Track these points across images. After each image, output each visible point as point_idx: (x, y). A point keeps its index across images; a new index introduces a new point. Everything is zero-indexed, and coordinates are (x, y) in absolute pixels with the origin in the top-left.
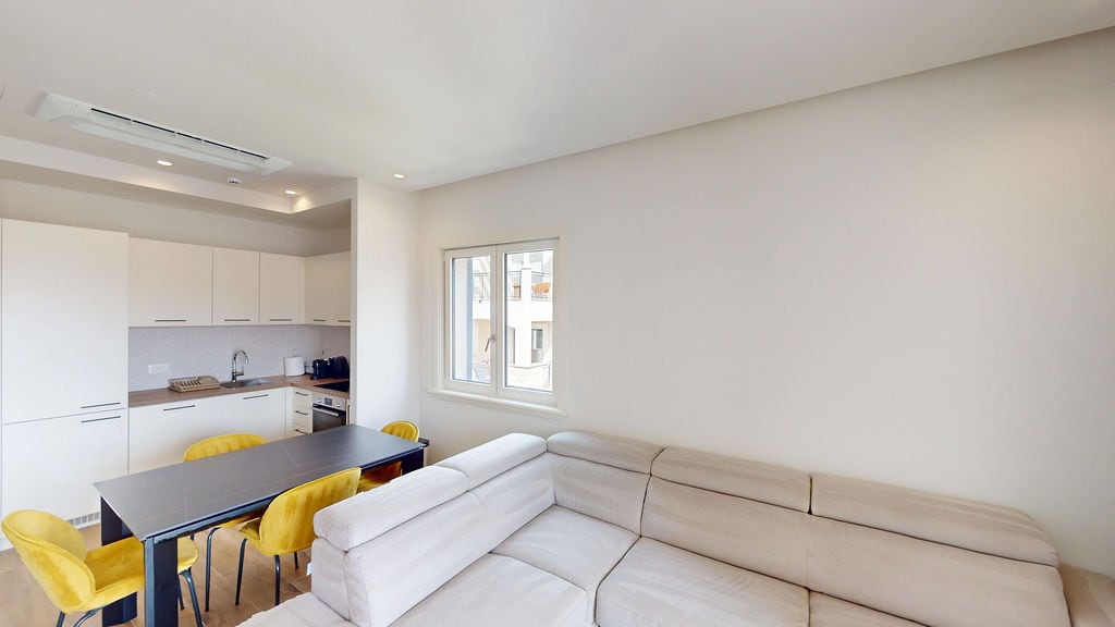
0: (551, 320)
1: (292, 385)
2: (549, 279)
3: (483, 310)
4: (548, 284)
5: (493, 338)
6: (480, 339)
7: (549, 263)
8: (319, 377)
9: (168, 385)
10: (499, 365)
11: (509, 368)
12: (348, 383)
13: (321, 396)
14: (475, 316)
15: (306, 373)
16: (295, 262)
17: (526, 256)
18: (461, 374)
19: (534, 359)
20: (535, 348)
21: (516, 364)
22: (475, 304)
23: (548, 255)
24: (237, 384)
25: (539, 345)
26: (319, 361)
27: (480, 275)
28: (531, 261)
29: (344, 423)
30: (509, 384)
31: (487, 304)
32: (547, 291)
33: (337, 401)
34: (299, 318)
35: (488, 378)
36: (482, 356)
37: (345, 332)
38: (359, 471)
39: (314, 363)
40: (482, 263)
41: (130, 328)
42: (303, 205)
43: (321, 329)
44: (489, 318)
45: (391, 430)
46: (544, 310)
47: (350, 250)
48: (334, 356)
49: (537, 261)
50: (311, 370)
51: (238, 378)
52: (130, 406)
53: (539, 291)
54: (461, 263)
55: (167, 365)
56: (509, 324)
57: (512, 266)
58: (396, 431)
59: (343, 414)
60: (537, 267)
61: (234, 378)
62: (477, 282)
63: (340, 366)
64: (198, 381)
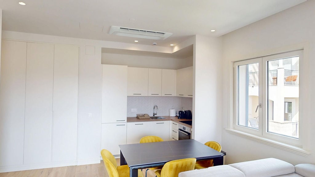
0: (297, 96)
1: (172, 120)
2: (296, 74)
3: (254, 91)
4: (295, 76)
5: (260, 106)
6: (253, 106)
7: (296, 64)
8: (181, 118)
9: (136, 116)
10: (264, 120)
11: (270, 123)
12: (192, 121)
13: (182, 126)
14: (250, 94)
15: (176, 116)
16: (172, 72)
17: (281, 61)
18: (242, 123)
19: (286, 118)
20: (286, 112)
21: (274, 120)
22: (250, 88)
23: (295, 60)
24: (155, 118)
25: (290, 111)
26: (181, 111)
27: (253, 73)
28: (284, 64)
29: (190, 138)
30: (270, 130)
31: (256, 88)
32: (295, 80)
33: (187, 129)
34: (174, 94)
35: (258, 126)
36: (254, 115)
37: (190, 100)
38: (195, 160)
39: (179, 112)
40: (254, 67)
41: (128, 96)
42: (176, 49)
43: (182, 99)
44: (258, 95)
45: (209, 144)
46: (294, 91)
47: (193, 66)
48: (186, 110)
49: (288, 63)
50: (178, 115)
51: (155, 116)
52: (127, 122)
53: (289, 80)
54: (242, 68)
55: (136, 109)
56: (270, 98)
57: (271, 67)
58: (211, 145)
59: (189, 134)
60: (288, 67)
61: (154, 116)
62: (251, 77)
63: (188, 114)
64: (144, 115)
